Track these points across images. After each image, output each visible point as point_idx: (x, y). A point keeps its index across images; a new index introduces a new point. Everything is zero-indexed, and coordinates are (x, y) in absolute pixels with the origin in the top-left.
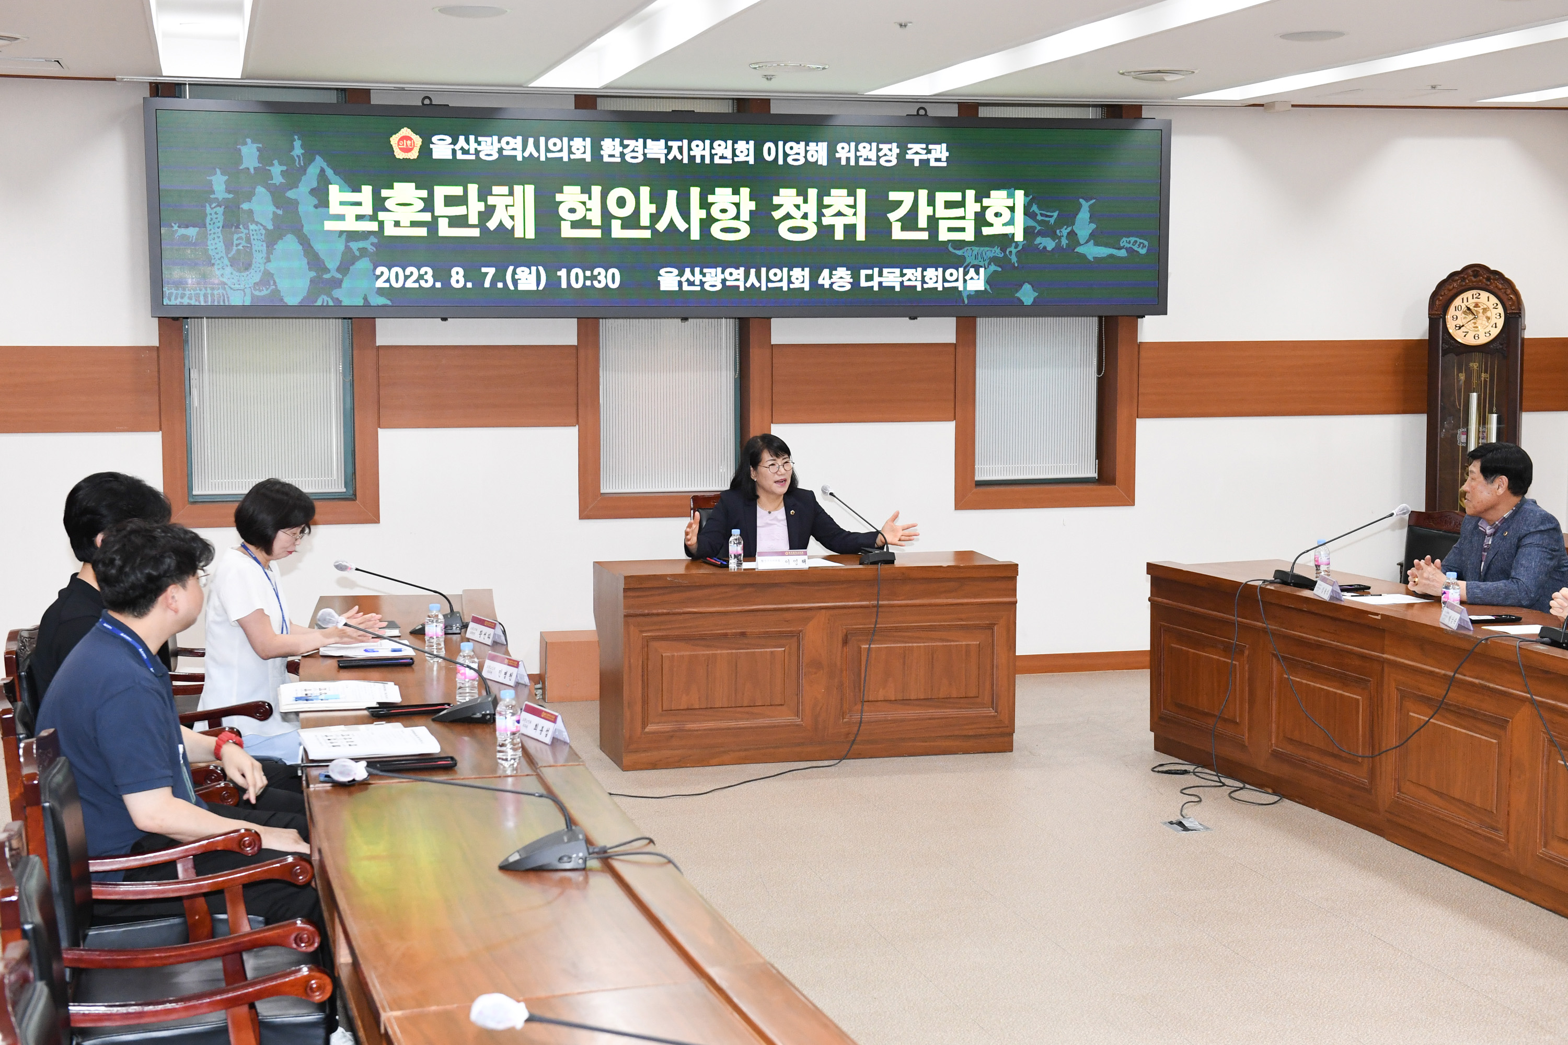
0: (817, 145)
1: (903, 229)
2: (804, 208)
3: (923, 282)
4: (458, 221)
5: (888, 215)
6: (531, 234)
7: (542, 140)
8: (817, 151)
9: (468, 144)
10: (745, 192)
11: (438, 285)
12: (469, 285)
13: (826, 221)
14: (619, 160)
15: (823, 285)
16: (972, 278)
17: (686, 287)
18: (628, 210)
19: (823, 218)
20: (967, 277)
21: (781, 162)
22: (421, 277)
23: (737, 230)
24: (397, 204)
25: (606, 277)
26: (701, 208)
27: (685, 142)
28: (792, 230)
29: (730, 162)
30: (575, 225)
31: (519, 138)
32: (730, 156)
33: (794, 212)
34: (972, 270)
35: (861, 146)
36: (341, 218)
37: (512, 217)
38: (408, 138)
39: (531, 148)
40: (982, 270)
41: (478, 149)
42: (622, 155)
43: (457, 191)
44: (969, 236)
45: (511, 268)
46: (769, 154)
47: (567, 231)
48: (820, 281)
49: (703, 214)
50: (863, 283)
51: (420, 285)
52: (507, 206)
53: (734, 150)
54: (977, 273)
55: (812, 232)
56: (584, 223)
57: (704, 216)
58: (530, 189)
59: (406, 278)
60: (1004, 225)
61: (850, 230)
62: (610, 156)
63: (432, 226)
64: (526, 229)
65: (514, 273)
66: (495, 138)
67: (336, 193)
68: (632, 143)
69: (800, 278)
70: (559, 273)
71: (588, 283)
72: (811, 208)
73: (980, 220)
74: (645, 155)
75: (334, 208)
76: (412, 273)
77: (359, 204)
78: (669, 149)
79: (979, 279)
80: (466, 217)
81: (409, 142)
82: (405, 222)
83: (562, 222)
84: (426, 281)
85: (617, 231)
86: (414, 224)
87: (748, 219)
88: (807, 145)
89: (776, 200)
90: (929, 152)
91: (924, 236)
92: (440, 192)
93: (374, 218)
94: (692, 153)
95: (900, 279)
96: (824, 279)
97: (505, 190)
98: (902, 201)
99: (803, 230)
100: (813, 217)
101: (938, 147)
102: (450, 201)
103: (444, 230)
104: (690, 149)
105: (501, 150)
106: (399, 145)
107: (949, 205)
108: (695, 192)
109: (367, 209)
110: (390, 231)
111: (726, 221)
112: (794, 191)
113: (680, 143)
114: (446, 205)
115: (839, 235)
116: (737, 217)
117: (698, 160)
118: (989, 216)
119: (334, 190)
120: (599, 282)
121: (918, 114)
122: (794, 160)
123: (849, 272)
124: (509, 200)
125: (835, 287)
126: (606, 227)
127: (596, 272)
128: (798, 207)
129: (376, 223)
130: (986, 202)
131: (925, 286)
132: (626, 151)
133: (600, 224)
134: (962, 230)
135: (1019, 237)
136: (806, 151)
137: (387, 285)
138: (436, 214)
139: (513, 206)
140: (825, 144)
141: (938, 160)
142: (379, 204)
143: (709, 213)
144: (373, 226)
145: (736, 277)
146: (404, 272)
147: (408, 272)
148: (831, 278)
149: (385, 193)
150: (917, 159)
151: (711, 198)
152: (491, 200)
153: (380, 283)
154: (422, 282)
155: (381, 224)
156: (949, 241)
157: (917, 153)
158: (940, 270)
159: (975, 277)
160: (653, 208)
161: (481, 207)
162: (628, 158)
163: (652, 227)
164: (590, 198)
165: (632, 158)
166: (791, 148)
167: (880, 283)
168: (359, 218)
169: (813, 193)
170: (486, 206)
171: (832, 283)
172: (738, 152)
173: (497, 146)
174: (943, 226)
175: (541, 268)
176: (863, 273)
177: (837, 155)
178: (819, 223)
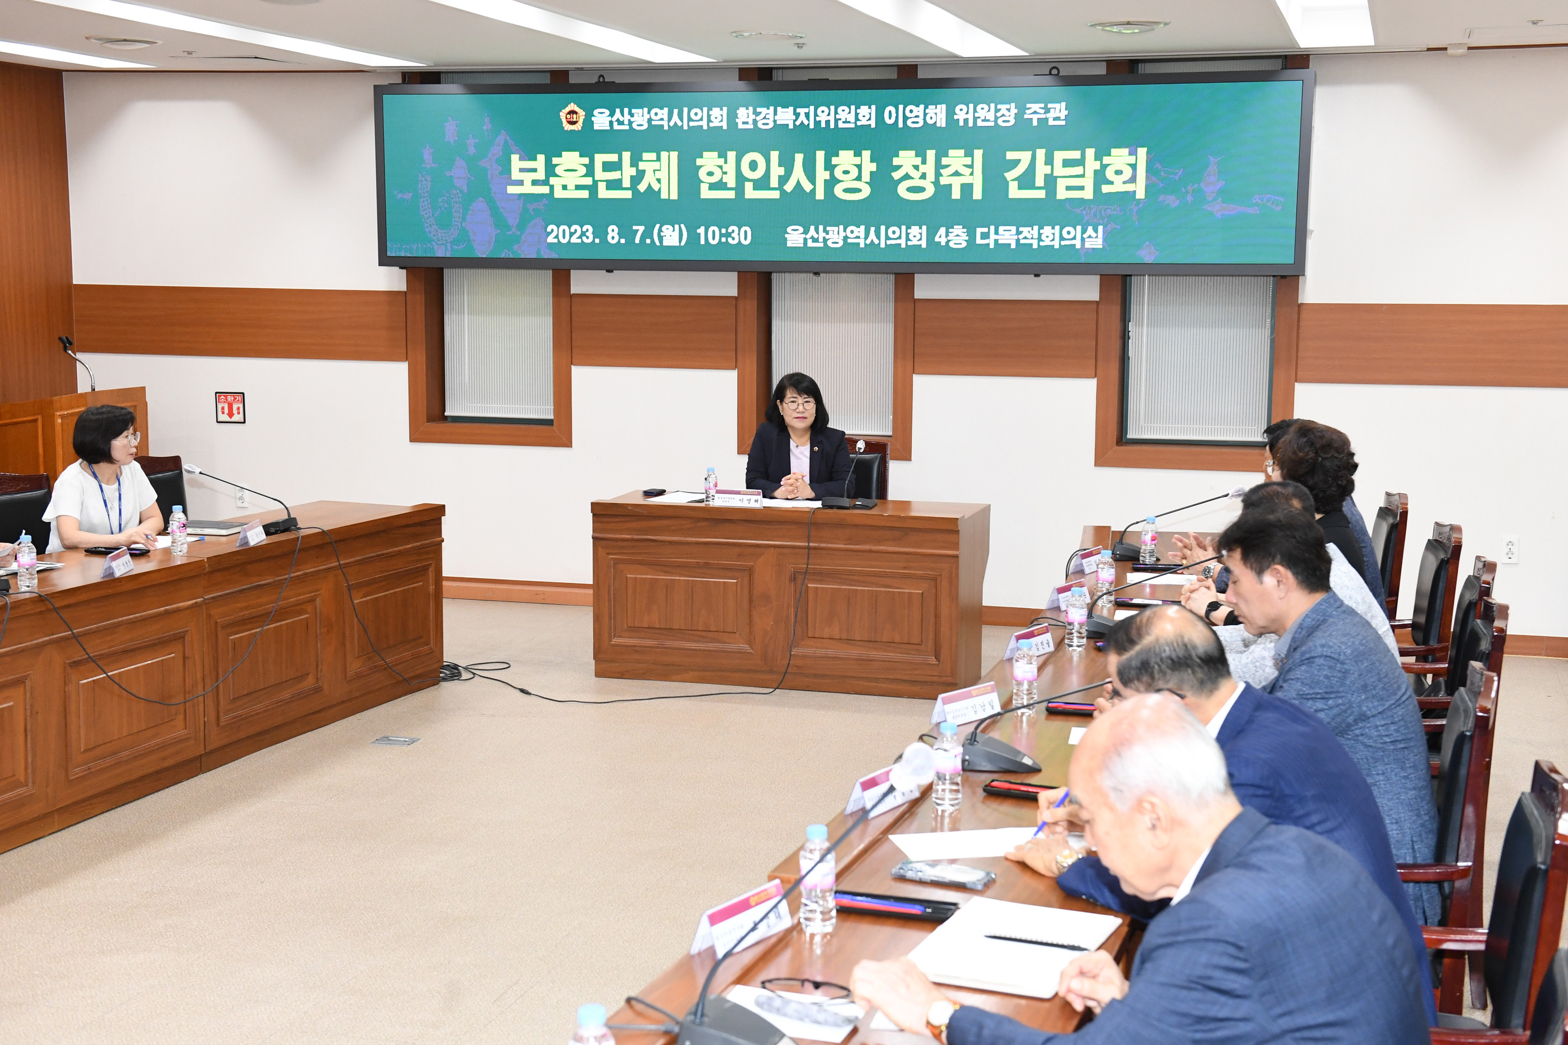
0: (936, 108)
1: (1020, 187)
2: (923, 168)
3: (1040, 239)
4: (614, 185)
5: (1006, 174)
6: (674, 196)
7: (685, 110)
8: (936, 114)
9: (623, 116)
10: (866, 154)
11: (597, 241)
12: (623, 241)
13: (943, 181)
14: (751, 127)
15: (940, 242)
16: (1090, 237)
17: (810, 244)
18: (759, 173)
19: (940, 178)
20: (1085, 236)
21: (901, 125)
22: (583, 234)
23: (859, 190)
24: (565, 170)
25: (739, 234)
26: (826, 170)
27: (812, 108)
28: (911, 190)
29: (853, 126)
30: (712, 187)
31: (666, 110)
32: (853, 120)
33: (913, 173)
34: (1090, 228)
35: (979, 108)
36: (521, 183)
37: (659, 180)
38: (572, 112)
39: (675, 118)
40: (1100, 228)
41: (632, 120)
42: (755, 122)
43: (613, 158)
44: (1088, 194)
45: (658, 226)
46: (890, 118)
47: (706, 193)
48: (937, 239)
49: (827, 175)
50: (979, 241)
51: (582, 240)
52: (654, 171)
53: (857, 114)
54: (1096, 231)
55: (930, 191)
56: (720, 185)
57: (828, 178)
58: (674, 155)
59: (571, 234)
60: (1125, 183)
61: (967, 189)
62: (744, 123)
63: (593, 189)
64: (670, 191)
65: (660, 230)
66: (646, 110)
67: (516, 162)
68: (763, 110)
69: (917, 235)
70: (698, 231)
71: (724, 240)
72: (929, 168)
73: (1100, 178)
74: (775, 121)
75: (516, 175)
76: (576, 231)
77: (535, 170)
78: (797, 115)
79: (1097, 237)
80: (620, 181)
81: (575, 115)
82: (571, 186)
83: (702, 184)
84: (588, 238)
85: (750, 193)
86: (578, 187)
87: (868, 180)
88: (926, 108)
89: (896, 161)
90: (1047, 111)
91: (1041, 194)
92: (600, 159)
93: (545, 182)
94: (818, 119)
95: (1016, 237)
96: (941, 237)
97: (653, 156)
98: (1020, 160)
99: (921, 190)
100: (931, 177)
101: (1057, 106)
102: (607, 167)
103: (603, 193)
104: (816, 115)
105: (650, 120)
106: (566, 118)
107: (1067, 163)
108: (820, 155)
109: (541, 175)
110: (559, 194)
111: (848, 182)
112: (913, 152)
113: (806, 110)
114: (604, 171)
115: (956, 194)
116: (859, 178)
117: (823, 125)
118: (1110, 174)
119: (515, 158)
120: (733, 239)
121: (1050, 74)
122: (913, 122)
123: (965, 230)
124: (656, 165)
125: (951, 244)
126: (740, 189)
127: (730, 230)
128: (916, 167)
129: (548, 187)
130: (1106, 160)
131: (1042, 244)
132: (758, 118)
133: (734, 186)
134: (1082, 188)
135: (1141, 194)
136: (925, 114)
137: (556, 241)
138: (596, 179)
139: (660, 170)
140: (944, 106)
141: (1057, 119)
142: (550, 170)
143: (832, 175)
144: (545, 190)
145: (858, 234)
146: (570, 229)
147: (572, 230)
148: (947, 236)
149: (555, 160)
150: (1035, 118)
151: (835, 161)
152: (642, 166)
153: (551, 239)
154: (584, 238)
155: (552, 187)
156: (1067, 199)
157: (1035, 113)
158: (1057, 228)
159: (1094, 235)
160: (782, 171)
161: (633, 171)
162: (760, 125)
163: (780, 188)
164: (726, 162)
165: (763, 124)
166: (911, 111)
167: (996, 241)
168: (535, 183)
169: (931, 154)
170: (638, 170)
171: (948, 241)
172: (860, 117)
173: (647, 116)
174: (1061, 184)
175: (682, 226)
176: (979, 231)
177: (956, 117)
178: (936, 183)
